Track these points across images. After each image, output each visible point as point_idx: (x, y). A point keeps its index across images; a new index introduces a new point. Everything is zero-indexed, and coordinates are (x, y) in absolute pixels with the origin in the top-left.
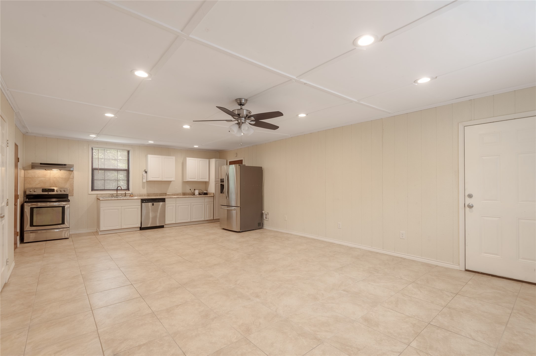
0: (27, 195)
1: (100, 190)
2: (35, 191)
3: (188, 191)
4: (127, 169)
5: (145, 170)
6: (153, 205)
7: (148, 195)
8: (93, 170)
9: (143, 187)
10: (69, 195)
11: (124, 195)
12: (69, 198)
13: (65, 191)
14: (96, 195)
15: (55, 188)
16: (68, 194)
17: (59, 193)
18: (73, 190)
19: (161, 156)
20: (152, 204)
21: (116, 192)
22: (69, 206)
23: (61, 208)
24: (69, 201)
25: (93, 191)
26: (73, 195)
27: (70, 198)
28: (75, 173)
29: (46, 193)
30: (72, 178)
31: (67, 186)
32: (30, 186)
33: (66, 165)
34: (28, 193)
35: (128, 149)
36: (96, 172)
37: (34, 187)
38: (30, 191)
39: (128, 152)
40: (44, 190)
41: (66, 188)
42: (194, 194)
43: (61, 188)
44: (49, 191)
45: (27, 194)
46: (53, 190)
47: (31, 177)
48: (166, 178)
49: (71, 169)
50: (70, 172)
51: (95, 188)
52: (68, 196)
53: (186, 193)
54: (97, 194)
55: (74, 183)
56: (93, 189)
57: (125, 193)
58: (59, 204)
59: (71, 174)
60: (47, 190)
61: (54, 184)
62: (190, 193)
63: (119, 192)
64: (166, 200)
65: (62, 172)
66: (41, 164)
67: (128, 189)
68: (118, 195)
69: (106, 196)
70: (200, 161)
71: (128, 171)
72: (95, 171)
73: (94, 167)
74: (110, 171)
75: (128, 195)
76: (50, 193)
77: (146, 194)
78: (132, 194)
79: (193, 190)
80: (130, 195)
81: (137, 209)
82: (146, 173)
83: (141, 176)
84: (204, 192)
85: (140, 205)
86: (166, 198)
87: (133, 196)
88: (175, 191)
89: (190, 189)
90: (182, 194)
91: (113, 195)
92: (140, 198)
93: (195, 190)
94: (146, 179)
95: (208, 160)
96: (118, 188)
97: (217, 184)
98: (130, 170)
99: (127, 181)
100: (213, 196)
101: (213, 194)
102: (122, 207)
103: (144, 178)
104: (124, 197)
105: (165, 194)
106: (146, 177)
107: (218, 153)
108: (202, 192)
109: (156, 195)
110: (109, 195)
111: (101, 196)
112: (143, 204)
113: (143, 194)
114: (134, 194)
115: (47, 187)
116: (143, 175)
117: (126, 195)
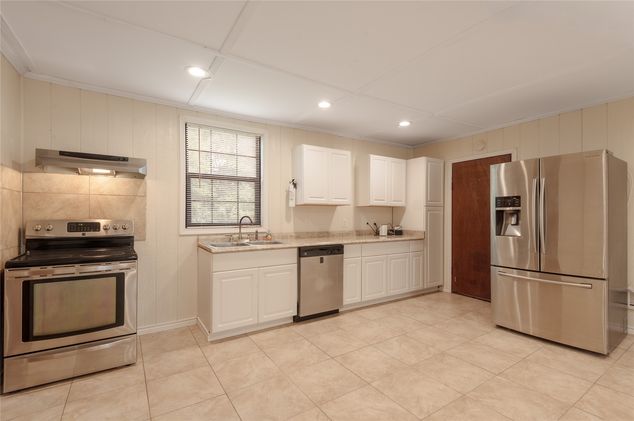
0: (28, 241)
1: (203, 225)
2: (48, 230)
3: (364, 227)
4: (255, 177)
5: (293, 180)
8: (189, 177)
9: (288, 220)
10: (135, 239)
11: (254, 237)
12: (136, 248)
13: (125, 229)
14: (196, 237)
15: (103, 222)
16: (133, 237)
17: (111, 233)
18: (144, 225)
19: (327, 149)
20: (320, 259)
21: (237, 230)
22: (135, 271)
23: (114, 279)
24: (136, 259)
25: (188, 228)
26: (145, 238)
27: (138, 246)
28: (149, 182)
29: (79, 234)
30: (143, 195)
31: (131, 215)
32: (40, 216)
33: (128, 161)
34: (30, 234)
35: (259, 131)
36: (194, 182)
37: (48, 218)
38: (37, 230)
39: (259, 140)
40: (73, 226)
41: (127, 221)
42: (377, 233)
43: (117, 221)
44: (87, 229)
45: (27, 238)
46: (96, 227)
47: (40, 191)
49: (141, 171)
50: (138, 181)
51: (194, 221)
52: (133, 241)
53: (362, 231)
54: (198, 235)
55: (147, 207)
56: (188, 224)
57: (257, 232)
58: (109, 269)
59: (139, 186)
60: (81, 226)
61: (99, 211)
62: (368, 231)
63: (243, 230)
64: (345, 248)
65: (120, 180)
66: (62, 153)
67: (258, 222)
68: (242, 236)
70: (393, 163)
71: (257, 182)
72: (192, 179)
73: (190, 171)
74: (223, 181)
75: (260, 236)
76: (89, 234)
77: (294, 234)
78: (271, 234)
79: (373, 225)
80: (265, 235)
81: (290, 272)
82: (295, 188)
83: (284, 194)
84: (396, 228)
85: (297, 263)
86: (345, 244)
87: (271, 238)
88: (343, 227)
89: (368, 224)
90: (355, 232)
91: (232, 238)
92: (290, 244)
93: (375, 224)
94: (294, 200)
95: (404, 161)
96: (242, 220)
97: (429, 212)
98: (263, 181)
99: (255, 204)
100: (424, 238)
101: (424, 234)
102: (260, 268)
103: (290, 198)
104: (255, 241)
105: (326, 234)
106: (295, 196)
107: (412, 149)
108: (392, 229)
109: (311, 237)
110: (223, 236)
111: (207, 239)
112: (302, 259)
113: (288, 234)
114: (275, 235)
115: (82, 217)
116: (288, 192)
117: (257, 237)
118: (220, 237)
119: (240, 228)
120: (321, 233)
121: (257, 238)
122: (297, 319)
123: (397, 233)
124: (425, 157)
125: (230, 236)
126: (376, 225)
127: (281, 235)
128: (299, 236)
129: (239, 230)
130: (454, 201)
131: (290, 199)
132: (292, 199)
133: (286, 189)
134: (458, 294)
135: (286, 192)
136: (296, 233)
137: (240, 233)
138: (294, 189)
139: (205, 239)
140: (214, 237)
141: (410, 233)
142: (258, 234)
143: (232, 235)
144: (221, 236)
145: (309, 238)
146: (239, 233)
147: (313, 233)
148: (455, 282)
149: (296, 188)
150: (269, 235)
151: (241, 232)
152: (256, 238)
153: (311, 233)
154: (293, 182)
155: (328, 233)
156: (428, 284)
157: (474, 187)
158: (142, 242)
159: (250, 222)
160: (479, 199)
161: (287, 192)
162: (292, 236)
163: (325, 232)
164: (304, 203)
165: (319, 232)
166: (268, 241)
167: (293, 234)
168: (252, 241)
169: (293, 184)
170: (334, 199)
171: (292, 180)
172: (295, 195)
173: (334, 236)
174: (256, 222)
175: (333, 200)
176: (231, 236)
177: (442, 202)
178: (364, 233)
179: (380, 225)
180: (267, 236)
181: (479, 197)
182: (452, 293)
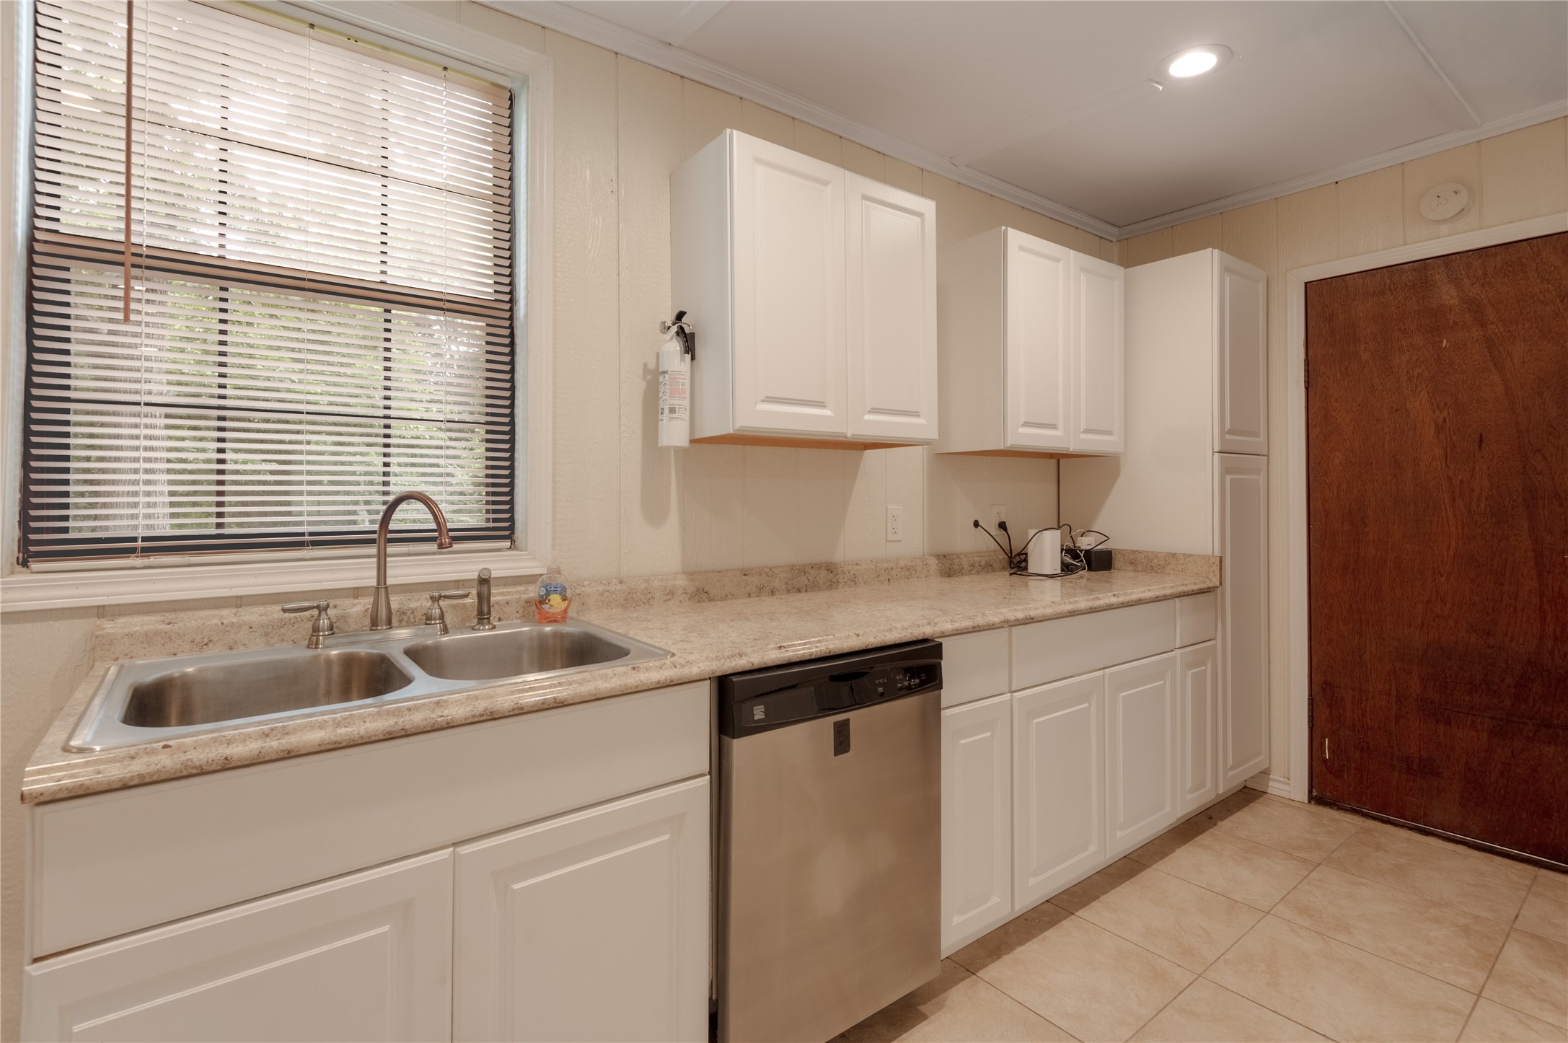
3: (966, 540)
4: (487, 292)
5: (680, 316)
6: (842, 741)
7: (698, 592)
8: (48, 257)
9: (654, 512)
11: (472, 600)
14: (81, 626)
19: (840, 171)
25: (35, 566)
39: (507, 103)
42: (1017, 563)
48: (872, 412)
53: (958, 556)
54: (101, 612)
57: (483, 580)
62: (980, 553)
63: (403, 572)
67: (502, 525)
68: (396, 601)
70: (1082, 276)
72: (73, 271)
75: (508, 598)
77: (681, 582)
78: (564, 589)
79: (995, 531)
80: (533, 592)
81: (667, 837)
82: (688, 357)
83: (637, 387)
84: (1086, 543)
85: (710, 773)
86: (944, 635)
87: (566, 611)
88: (887, 541)
89: (976, 524)
90: (933, 561)
91: (324, 622)
92: (669, 661)
93: (1002, 526)
94: (686, 416)
95: (1117, 271)
96: (394, 516)
97: (1228, 477)
98: (526, 315)
99: (488, 432)
100: (1218, 584)
101: (1216, 568)
102: (464, 850)
103: (666, 401)
104: (473, 629)
105: (823, 573)
106: (688, 395)
107: (1114, 240)
108: (1071, 545)
109: (760, 591)
110: (275, 612)
111: (156, 633)
112: (740, 747)
113: (656, 583)
114: (587, 590)
116: (654, 378)
117: (485, 609)
118: (252, 615)
119: (381, 557)
120: (803, 570)
121: (483, 613)
123: (1093, 564)
124: (1216, 251)
125: (315, 612)
126: (1005, 530)
127: (619, 587)
128: (706, 589)
129: (374, 573)
130: (1314, 432)
131: (667, 411)
132: (672, 410)
133: (645, 365)
134: (1340, 808)
135: (644, 377)
136: (690, 575)
137: (382, 588)
138: (683, 360)
139: (146, 634)
140: (215, 621)
141: (1150, 564)
142: (493, 591)
143: (323, 603)
144: (261, 609)
145: (749, 595)
146: (377, 589)
147: (769, 572)
148: (1325, 761)
149: (693, 358)
150: (555, 592)
151: (390, 581)
152: (480, 613)
153: (760, 572)
154: (681, 328)
155: (830, 568)
156: (1231, 774)
157: (1418, 371)
159: (434, 526)
160: (1445, 420)
161: (649, 377)
162: (671, 593)
164: (737, 427)
165: (792, 567)
166: (548, 629)
167: (678, 582)
168: (461, 627)
169: (678, 333)
170: (870, 412)
171: (669, 318)
172: (687, 387)
173: (854, 581)
174: (491, 525)
175: (867, 417)
176: (322, 609)
177: (1262, 438)
178: (966, 566)
179: (1032, 532)
180: (542, 601)
181: (1445, 414)
182: (1309, 802)
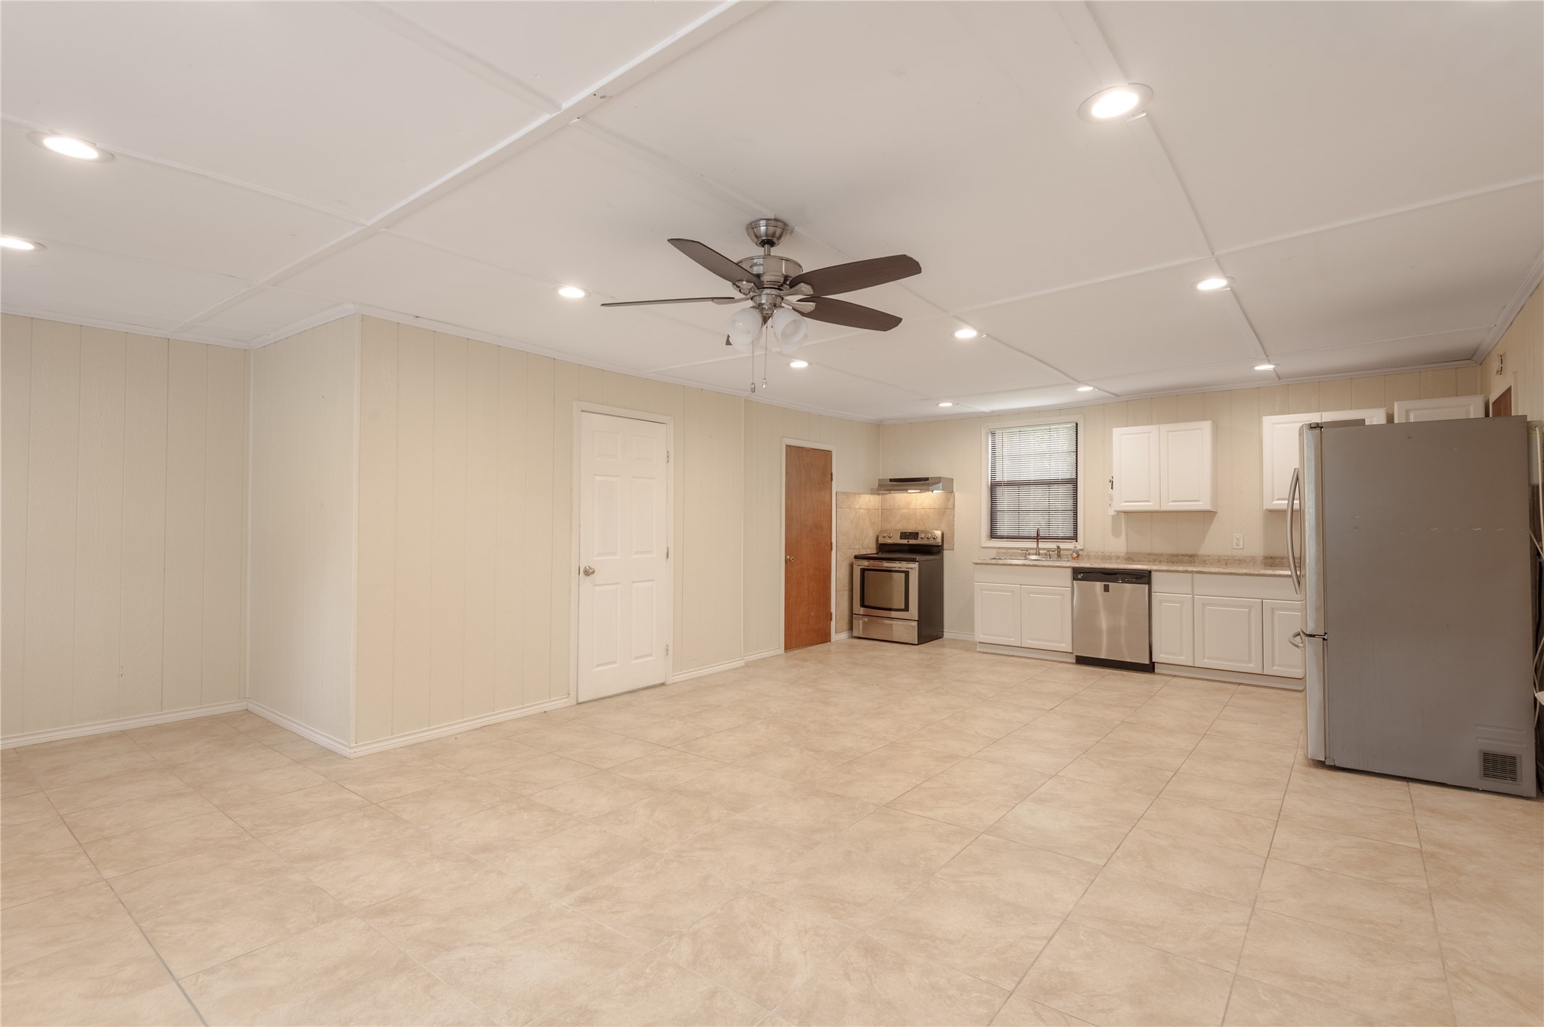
0: (880, 546)
1: (1006, 538)
2: (890, 537)
6: (1106, 589)
7: (1129, 559)
10: (944, 547)
11: (1056, 552)
12: (944, 556)
13: (935, 538)
16: (943, 545)
17: (925, 542)
18: (953, 535)
19: (1157, 426)
20: (1105, 585)
21: (1034, 545)
26: (953, 546)
27: (946, 554)
28: (958, 494)
29: (906, 541)
30: (952, 507)
32: (888, 525)
33: (928, 480)
34: (881, 541)
35: (1074, 419)
36: (999, 490)
38: (886, 536)
40: (904, 535)
44: (911, 537)
45: (880, 543)
46: (916, 536)
47: (890, 508)
48: (1173, 501)
51: (996, 533)
52: (943, 549)
55: (955, 519)
56: (993, 535)
57: (1058, 548)
59: (949, 495)
60: (907, 535)
63: (1042, 545)
64: (1155, 576)
65: (935, 494)
66: (891, 480)
67: (1074, 537)
68: (1040, 551)
69: (1016, 553)
71: (1074, 482)
73: (995, 479)
74: (1031, 487)
76: (912, 542)
86: (1156, 570)
88: (1233, 548)
98: (1081, 483)
99: (1073, 512)
111: (1006, 551)
113: (1114, 554)
114: (1091, 554)
115: (911, 528)
119: (1038, 542)
120: (1177, 556)
121: (1059, 556)
122: (1081, 661)
129: (1036, 545)
132: (1110, 505)
136: (1128, 553)
137: (1038, 548)
142: (1061, 551)
150: (1075, 552)
154: (1112, 480)
158: (951, 551)
163: (1186, 555)
169: (1111, 483)
176: (1027, 551)
